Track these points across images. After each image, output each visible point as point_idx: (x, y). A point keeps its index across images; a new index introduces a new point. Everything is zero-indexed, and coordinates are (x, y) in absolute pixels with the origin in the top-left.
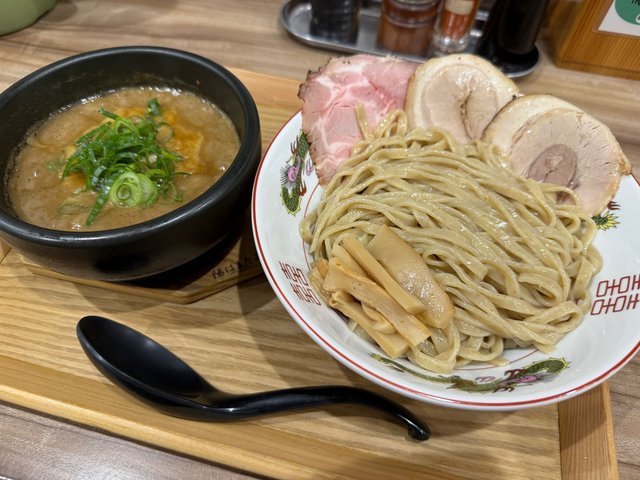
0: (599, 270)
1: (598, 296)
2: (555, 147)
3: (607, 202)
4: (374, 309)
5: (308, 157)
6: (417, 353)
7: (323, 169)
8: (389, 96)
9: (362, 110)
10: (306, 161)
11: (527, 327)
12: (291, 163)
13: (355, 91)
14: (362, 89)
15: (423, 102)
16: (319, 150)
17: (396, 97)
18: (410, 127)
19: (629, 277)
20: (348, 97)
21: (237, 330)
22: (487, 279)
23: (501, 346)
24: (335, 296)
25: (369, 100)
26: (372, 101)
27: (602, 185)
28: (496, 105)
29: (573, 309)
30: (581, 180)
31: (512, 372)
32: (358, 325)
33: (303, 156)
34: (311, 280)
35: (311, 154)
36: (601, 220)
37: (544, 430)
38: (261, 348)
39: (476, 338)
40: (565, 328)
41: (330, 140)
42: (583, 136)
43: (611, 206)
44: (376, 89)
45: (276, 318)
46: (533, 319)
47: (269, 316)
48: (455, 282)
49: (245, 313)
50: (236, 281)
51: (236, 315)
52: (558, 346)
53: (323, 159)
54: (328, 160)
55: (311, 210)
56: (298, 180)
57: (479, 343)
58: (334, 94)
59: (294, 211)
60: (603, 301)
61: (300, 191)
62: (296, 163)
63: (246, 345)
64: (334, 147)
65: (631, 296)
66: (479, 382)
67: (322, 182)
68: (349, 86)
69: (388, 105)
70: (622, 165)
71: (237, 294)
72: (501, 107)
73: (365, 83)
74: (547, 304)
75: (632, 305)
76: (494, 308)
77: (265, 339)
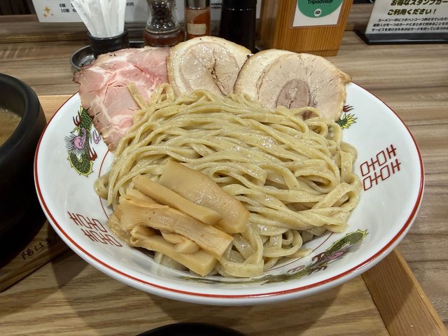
0: (356, 156)
1: (363, 175)
2: (289, 83)
3: (341, 108)
4: (174, 233)
5: (93, 129)
6: (224, 263)
7: (110, 137)
8: (153, 75)
9: (134, 88)
10: (91, 132)
11: (317, 213)
12: (76, 133)
13: (124, 74)
14: (130, 72)
15: (182, 75)
16: (102, 121)
17: (160, 76)
18: (176, 95)
19: (383, 152)
20: (119, 79)
21: (54, 304)
22: (268, 183)
23: (300, 239)
24: (133, 233)
25: (138, 80)
26: (140, 81)
27: (333, 96)
28: (237, 66)
29: (348, 188)
30: (316, 99)
31: (319, 256)
32: (164, 255)
33: (88, 127)
34: (110, 228)
35: (95, 126)
36: (342, 122)
37: (363, 312)
38: (81, 315)
39: (275, 236)
40: (348, 207)
41: (112, 114)
42: (307, 69)
43: (345, 109)
44: (142, 71)
45: (93, 282)
46: (319, 204)
47: (86, 282)
48: (242, 190)
49: (61, 286)
50: (48, 257)
51: (52, 290)
52: (348, 223)
53: (108, 130)
54: (113, 130)
55: (104, 172)
56: (87, 148)
57: (280, 241)
58: (106, 78)
59: (85, 172)
60: (370, 177)
61: (89, 157)
62: (81, 134)
63: (65, 316)
64: (116, 120)
65: (392, 163)
66: (291, 273)
67: (112, 148)
68: (118, 71)
69: (155, 82)
70: (343, 78)
71: (52, 270)
72: (241, 66)
73: (131, 67)
74: (325, 190)
75: (396, 169)
76: (281, 204)
77: (84, 305)
